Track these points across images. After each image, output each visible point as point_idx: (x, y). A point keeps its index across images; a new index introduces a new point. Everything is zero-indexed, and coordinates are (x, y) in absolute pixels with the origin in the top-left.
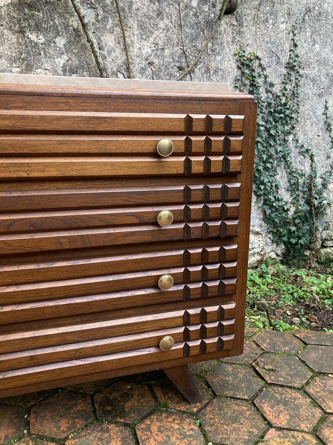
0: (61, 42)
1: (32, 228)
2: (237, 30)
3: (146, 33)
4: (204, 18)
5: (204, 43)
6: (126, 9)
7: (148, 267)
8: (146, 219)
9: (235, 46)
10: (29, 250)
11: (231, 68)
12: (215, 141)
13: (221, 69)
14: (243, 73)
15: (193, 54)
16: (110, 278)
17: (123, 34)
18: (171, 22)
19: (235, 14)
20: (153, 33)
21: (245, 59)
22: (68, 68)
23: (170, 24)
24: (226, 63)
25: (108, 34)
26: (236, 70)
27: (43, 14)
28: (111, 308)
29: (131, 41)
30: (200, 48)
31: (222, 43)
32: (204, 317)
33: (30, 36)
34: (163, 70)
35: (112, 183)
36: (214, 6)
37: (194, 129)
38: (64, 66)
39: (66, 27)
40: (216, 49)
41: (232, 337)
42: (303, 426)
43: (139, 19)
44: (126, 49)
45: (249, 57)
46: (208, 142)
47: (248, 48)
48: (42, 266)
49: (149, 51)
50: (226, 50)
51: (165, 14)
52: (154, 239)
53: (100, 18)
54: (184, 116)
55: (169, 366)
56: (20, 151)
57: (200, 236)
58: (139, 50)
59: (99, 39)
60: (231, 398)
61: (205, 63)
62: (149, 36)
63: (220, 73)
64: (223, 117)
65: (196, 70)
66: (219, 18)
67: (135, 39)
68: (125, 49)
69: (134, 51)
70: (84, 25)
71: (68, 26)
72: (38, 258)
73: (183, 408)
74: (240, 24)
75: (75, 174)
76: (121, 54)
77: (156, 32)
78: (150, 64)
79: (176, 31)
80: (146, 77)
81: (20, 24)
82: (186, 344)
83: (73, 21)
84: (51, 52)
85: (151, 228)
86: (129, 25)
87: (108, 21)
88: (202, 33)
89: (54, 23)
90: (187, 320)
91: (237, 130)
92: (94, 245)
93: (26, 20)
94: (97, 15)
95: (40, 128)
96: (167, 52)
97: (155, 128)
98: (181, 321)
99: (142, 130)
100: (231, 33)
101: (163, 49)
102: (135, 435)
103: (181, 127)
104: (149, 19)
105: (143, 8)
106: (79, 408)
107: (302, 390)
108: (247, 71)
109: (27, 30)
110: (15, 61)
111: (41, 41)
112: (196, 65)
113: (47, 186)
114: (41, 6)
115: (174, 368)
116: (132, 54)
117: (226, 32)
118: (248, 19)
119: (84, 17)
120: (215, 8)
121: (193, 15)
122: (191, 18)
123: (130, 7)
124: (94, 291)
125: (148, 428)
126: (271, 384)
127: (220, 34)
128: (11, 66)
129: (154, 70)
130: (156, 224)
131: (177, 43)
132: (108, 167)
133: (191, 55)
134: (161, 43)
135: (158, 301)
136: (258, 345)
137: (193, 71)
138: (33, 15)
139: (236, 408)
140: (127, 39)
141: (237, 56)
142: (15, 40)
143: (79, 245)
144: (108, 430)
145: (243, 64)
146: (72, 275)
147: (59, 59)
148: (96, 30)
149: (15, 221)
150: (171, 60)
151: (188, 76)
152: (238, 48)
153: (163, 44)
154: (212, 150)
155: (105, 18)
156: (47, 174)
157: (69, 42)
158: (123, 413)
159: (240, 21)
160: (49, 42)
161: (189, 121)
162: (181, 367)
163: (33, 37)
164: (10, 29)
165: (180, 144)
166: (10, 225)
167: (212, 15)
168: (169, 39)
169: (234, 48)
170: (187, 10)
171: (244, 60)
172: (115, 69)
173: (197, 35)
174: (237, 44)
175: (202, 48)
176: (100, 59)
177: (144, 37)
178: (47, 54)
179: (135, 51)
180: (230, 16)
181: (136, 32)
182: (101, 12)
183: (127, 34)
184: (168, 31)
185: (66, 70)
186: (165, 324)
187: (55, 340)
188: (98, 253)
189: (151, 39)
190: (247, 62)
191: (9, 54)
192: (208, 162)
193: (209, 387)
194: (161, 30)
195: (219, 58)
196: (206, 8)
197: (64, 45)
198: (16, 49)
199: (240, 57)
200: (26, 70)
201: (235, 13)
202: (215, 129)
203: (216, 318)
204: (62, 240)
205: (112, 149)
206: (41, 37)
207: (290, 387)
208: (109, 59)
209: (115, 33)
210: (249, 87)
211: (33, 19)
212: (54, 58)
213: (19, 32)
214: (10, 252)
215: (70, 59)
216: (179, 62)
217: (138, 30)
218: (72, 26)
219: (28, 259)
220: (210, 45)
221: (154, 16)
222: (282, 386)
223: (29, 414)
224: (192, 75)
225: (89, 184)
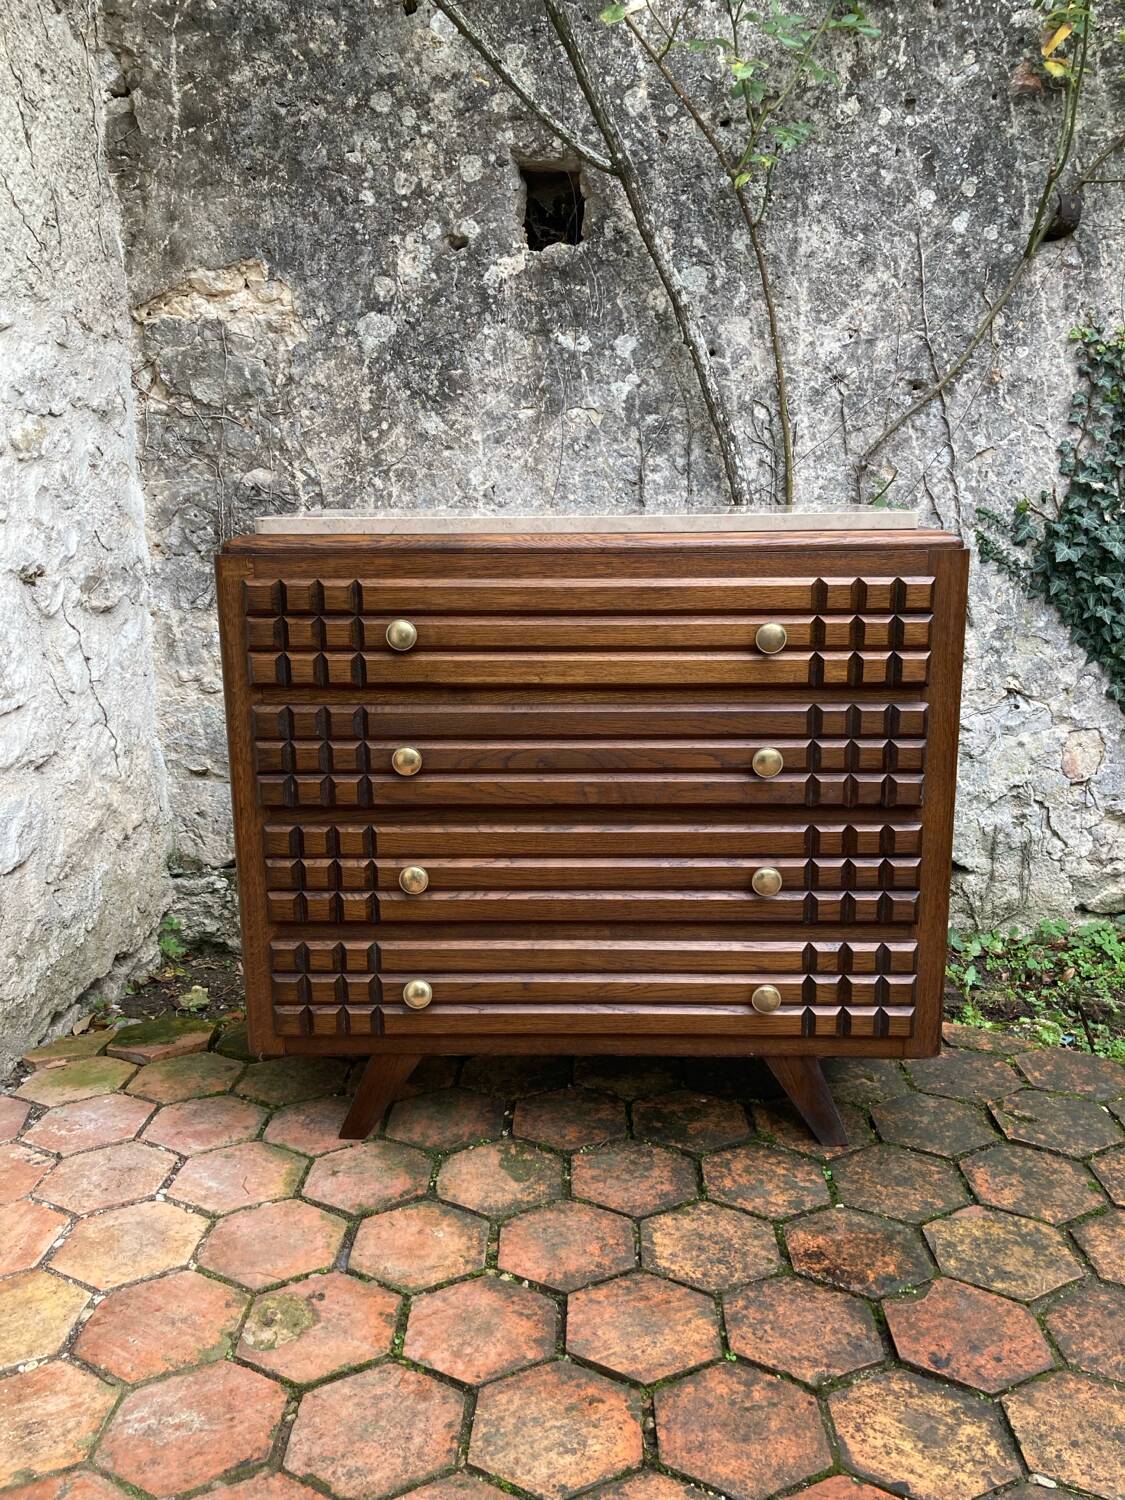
0: (626, 345)
1: (541, 766)
2: (1081, 278)
3: (829, 308)
4: (986, 257)
5: (983, 318)
6: (783, 258)
7: (736, 851)
8: (735, 762)
9: (1072, 318)
10: (535, 801)
11: (1060, 374)
12: (872, 625)
13: (1029, 381)
14: (1094, 387)
15: (950, 348)
16: (665, 864)
17: (771, 312)
18: (895, 276)
19: (1077, 237)
20: (845, 304)
21: (1101, 348)
22: (637, 402)
23: (893, 280)
24: (1045, 364)
25: (737, 319)
26: (1073, 380)
27: (592, 288)
28: (664, 917)
29: (791, 330)
30: (971, 330)
31: (1033, 314)
32: (845, 962)
33: (561, 339)
34: (870, 392)
35: (678, 696)
36: (1014, 224)
37: (830, 604)
38: (630, 398)
39: (641, 311)
40: (1016, 329)
41: (909, 1012)
42: (1047, 1214)
43: (814, 275)
44: (775, 351)
45: (1112, 343)
46: (858, 628)
47: (1111, 320)
48: (553, 830)
49: (836, 347)
50: (1045, 330)
51: (880, 259)
52: (748, 800)
53: (718, 283)
54: (811, 581)
55: (774, 1052)
56: (532, 643)
57: (840, 801)
58: (810, 349)
59: (714, 330)
60: (913, 1150)
61: (983, 368)
62: (836, 313)
63: (1027, 389)
64: (888, 581)
65: (959, 388)
66: (1028, 255)
67: (801, 323)
68: (775, 349)
69: (797, 352)
70: (678, 309)
71: (645, 309)
72: (548, 816)
73: (803, 1149)
74: (1089, 262)
75: (614, 680)
76: (763, 361)
77: (855, 303)
78: (838, 378)
79: (907, 296)
80: (825, 412)
81: (541, 315)
82: (808, 1010)
83: (655, 298)
84: (603, 369)
85: (743, 779)
86: (788, 293)
87: (737, 289)
88: (977, 295)
89: (615, 305)
90: (810, 962)
91: (918, 604)
92: (639, 801)
93: (554, 304)
94: (713, 278)
95: (564, 607)
96: (882, 348)
97: (755, 604)
98: (798, 963)
99: (733, 606)
100: (1061, 287)
101: (871, 342)
102: (699, 1170)
103: (806, 602)
104: (839, 274)
105: (825, 251)
106: (602, 1115)
107: (1084, 1163)
108: (1105, 382)
109: (556, 327)
110: (525, 396)
111: (582, 349)
112: (957, 374)
113: (570, 697)
114: (588, 271)
115: (786, 1058)
116: (791, 358)
117: (1048, 285)
118: (1115, 247)
119: (679, 292)
120: (1018, 228)
121: (955, 253)
122: (950, 261)
123: (793, 251)
124: (636, 883)
125: (727, 1164)
126: (1014, 1142)
127: (1029, 293)
128: (517, 406)
129: (846, 393)
130: (750, 772)
131: (910, 324)
132: (669, 670)
133: (945, 350)
134: (866, 327)
135: (754, 917)
136: (1020, 1073)
137: (950, 390)
138: (570, 293)
139: (915, 1165)
140: (780, 325)
141: (1079, 345)
142: (528, 350)
143: (615, 799)
144: (650, 1154)
145: (1094, 364)
146: (598, 849)
147: (620, 383)
148: (708, 311)
149: (515, 752)
150: (892, 366)
151: (936, 404)
152: (1081, 322)
153: (871, 329)
154: (867, 642)
155: (730, 285)
156: (569, 680)
157: (645, 345)
158: (682, 1135)
159: (1088, 253)
160: (598, 350)
161: (821, 589)
162: (802, 1058)
163: (566, 340)
164: (520, 327)
165: (802, 631)
166: (508, 758)
167: (1009, 248)
168: (888, 317)
169: (1070, 325)
170: (940, 243)
171: (1099, 353)
172: (747, 398)
173: (964, 301)
174: (1078, 314)
175: (977, 331)
176: (711, 383)
177: (824, 317)
178: (597, 377)
179: (800, 352)
180: (1060, 244)
181: (805, 308)
182: (721, 271)
183: (779, 312)
184: (886, 297)
185: (633, 406)
186: (766, 963)
187: (565, 962)
188: (647, 816)
189: (843, 320)
190: (1107, 358)
191: (515, 380)
192: (857, 664)
193: (873, 1126)
194: (869, 297)
195: (1023, 352)
196: (991, 233)
197: (634, 352)
198: (529, 368)
199: (1087, 345)
200: (546, 412)
201: (1076, 234)
202: (871, 604)
203: (872, 966)
204: (587, 789)
205: (679, 639)
206: (584, 339)
207: (1057, 1154)
208: (734, 375)
209: (752, 314)
210: (1111, 422)
211: (571, 302)
212: (608, 383)
213: (537, 332)
214: (505, 802)
215: (644, 381)
216: (912, 369)
217: (810, 301)
218: (653, 308)
219: (532, 816)
220: (1000, 321)
221: (853, 266)
222: (1038, 1149)
223: (512, 1110)
224: (947, 400)
225: (638, 697)
